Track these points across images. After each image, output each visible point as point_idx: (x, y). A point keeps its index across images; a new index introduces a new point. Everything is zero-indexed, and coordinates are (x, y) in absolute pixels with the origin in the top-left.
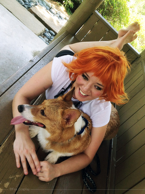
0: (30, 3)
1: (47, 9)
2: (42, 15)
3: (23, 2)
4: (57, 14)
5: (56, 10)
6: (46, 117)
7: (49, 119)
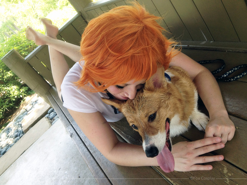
0: (19, 131)
1: (26, 114)
2: (32, 120)
3: (17, 138)
4: (32, 105)
5: (29, 105)
6: (157, 112)
7: (159, 108)
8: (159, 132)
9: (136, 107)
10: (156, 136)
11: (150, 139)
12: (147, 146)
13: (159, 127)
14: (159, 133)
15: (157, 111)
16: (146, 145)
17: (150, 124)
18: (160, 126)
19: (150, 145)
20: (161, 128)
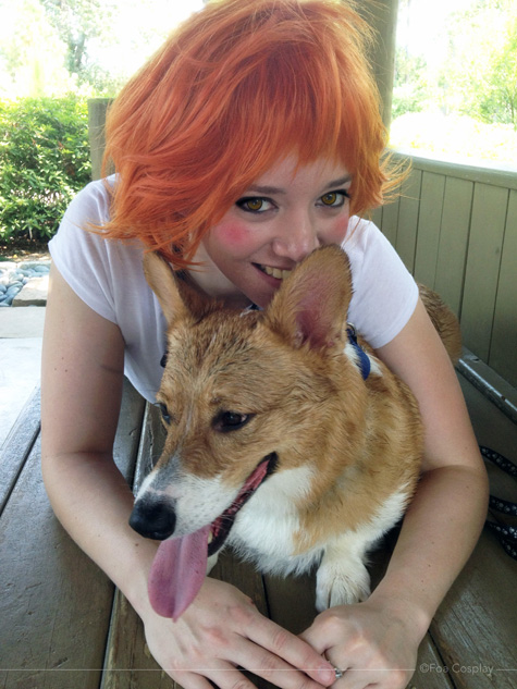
6: (259, 416)
7: (271, 408)
8: (219, 476)
9: (207, 360)
10: (201, 482)
11: (178, 478)
12: (153, 491)
13: (228, 462)
14: (217, 480)
15: (260, 413)
16: (152, 485)
17: (211, 434)
18: (234, 460)
19: (163, 497)
20: (233, 469)
